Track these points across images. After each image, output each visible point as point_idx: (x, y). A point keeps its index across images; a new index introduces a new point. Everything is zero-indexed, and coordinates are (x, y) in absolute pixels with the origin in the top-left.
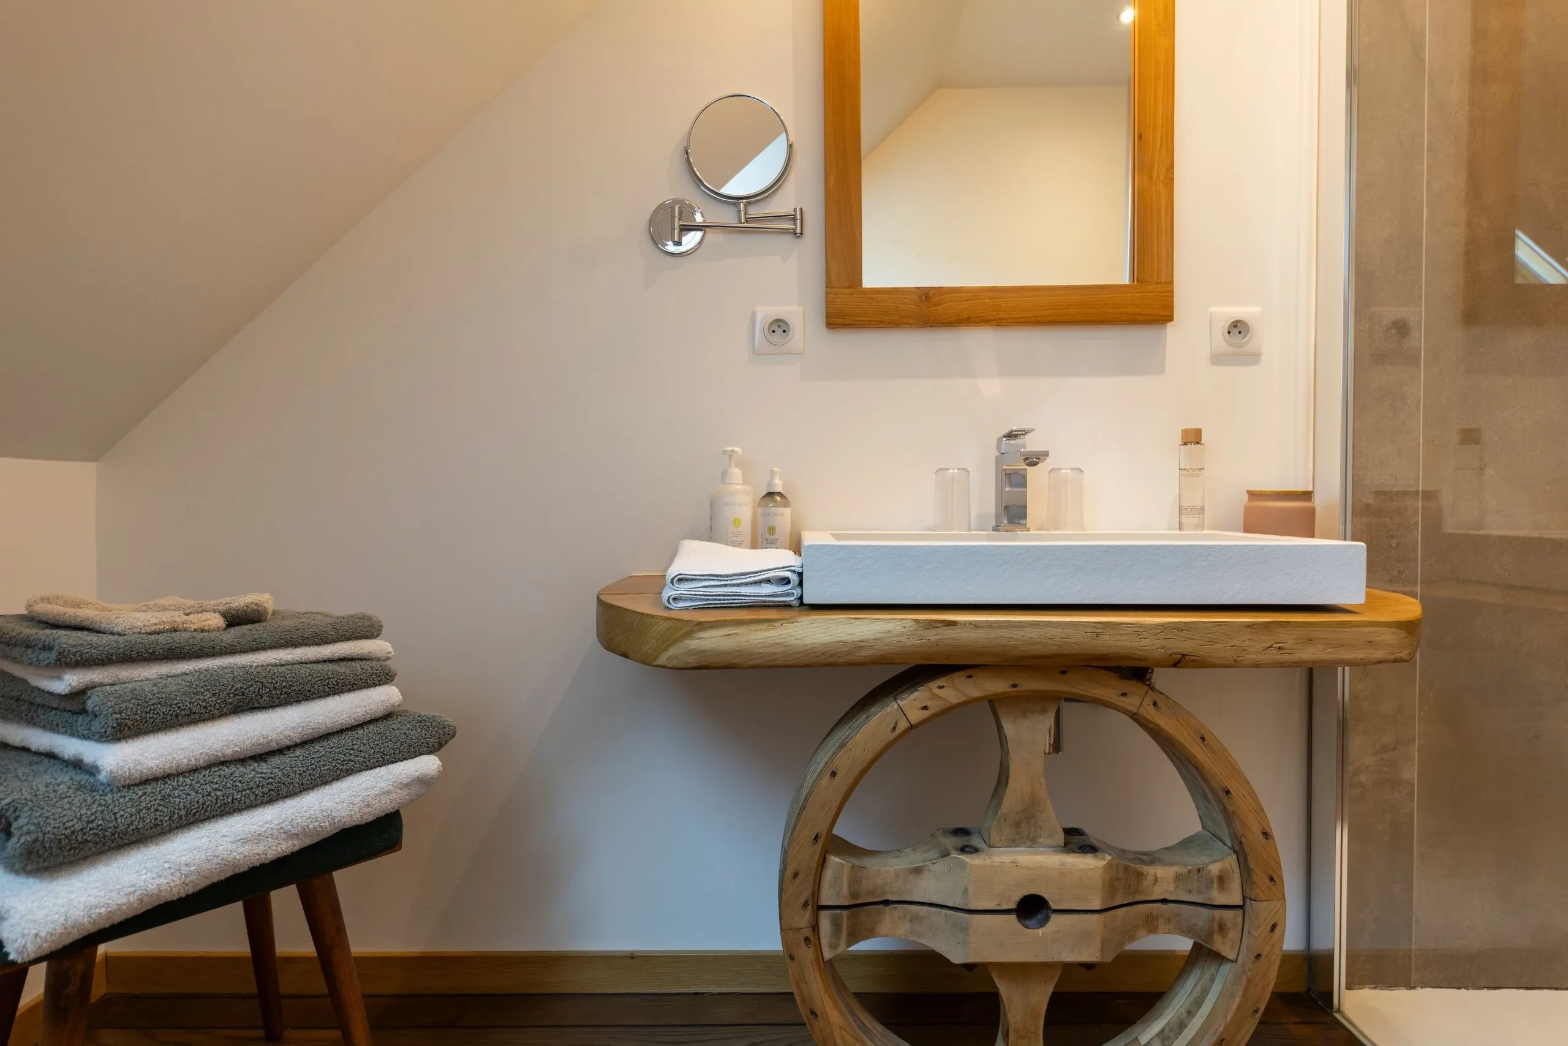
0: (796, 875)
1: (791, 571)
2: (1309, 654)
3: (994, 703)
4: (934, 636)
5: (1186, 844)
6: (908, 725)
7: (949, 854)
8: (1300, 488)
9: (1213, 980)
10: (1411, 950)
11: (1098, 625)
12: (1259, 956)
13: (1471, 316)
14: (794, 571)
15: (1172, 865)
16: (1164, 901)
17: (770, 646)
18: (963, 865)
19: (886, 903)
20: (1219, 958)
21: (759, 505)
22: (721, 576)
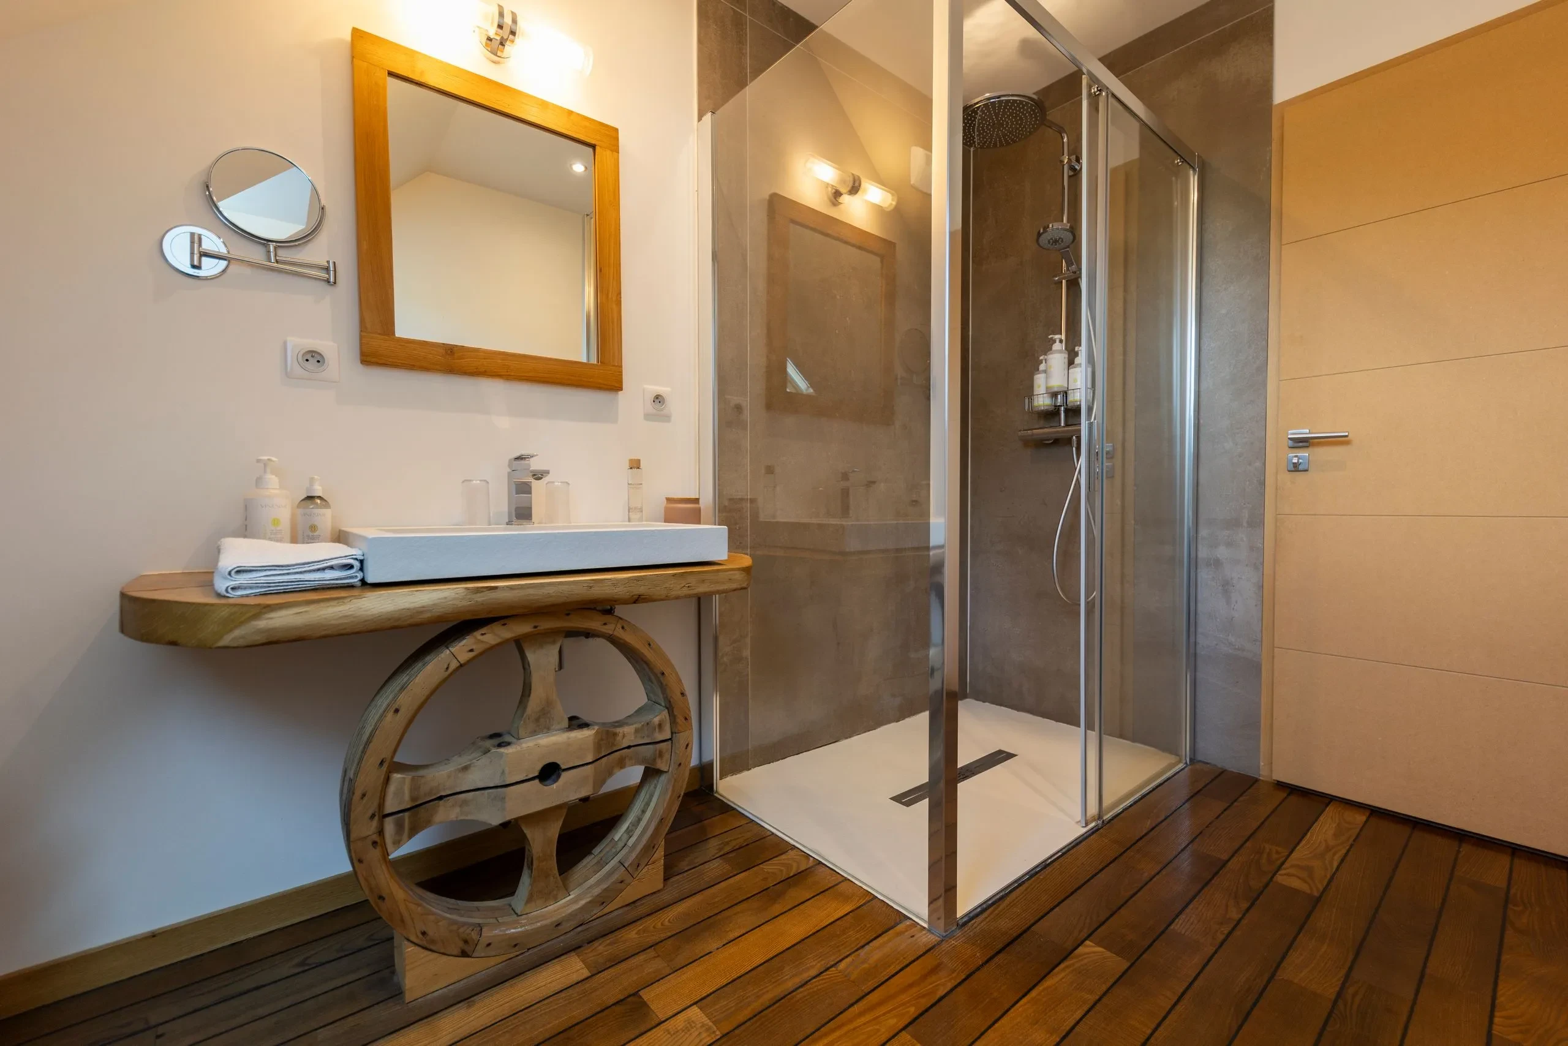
0: (364, 795)
1: (352, 558)
2: (702, 589)
3: (518, 643)
4: (480, 598)
5: (639, 712)
6: (458, 664)
7: (489, 751)
8: (693, 496)
9: (655, 788)
10: (748, 749)
11: (593, 581)
12: (680, 764)
13: (769, 407)
14: (356, 559)
15: (632, 724)
16: (629, 747)
17: (341, 618)
18: (501, 755)
19: (441, 798)
20: (659, 772)
21: (298, 507)
22: (282, 566)
